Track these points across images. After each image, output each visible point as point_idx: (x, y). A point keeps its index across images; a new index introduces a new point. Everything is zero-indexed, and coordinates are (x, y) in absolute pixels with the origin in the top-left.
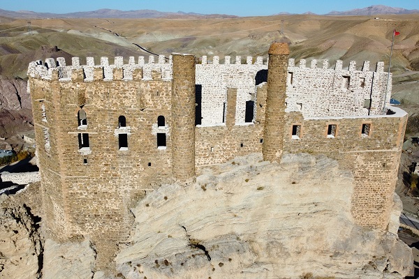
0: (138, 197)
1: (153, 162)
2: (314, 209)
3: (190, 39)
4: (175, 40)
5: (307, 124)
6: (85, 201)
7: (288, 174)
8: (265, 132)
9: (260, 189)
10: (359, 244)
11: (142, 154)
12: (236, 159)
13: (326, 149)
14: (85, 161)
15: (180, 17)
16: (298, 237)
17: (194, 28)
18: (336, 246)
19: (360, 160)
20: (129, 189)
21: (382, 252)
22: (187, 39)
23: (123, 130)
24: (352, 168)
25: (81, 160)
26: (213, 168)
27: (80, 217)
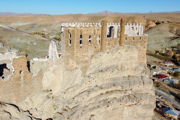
0: (93, 56)
1: (96, 47)
2: (131, 58)
3: (34, 24)
4: (28, 25)
5: (128, 37)
6: (80, 58)
7: (125, 49)
8: (120, 39)
9: (119, 53)
10: (140, 67)
11: (94, 45)
12: (114, 46)
13: (132, 43)
14: (81, 47)
15: (25, 15)
16: (128, 65)
17: (35, 20)
18: (135, 68)
19: (139, 46)
20: (90, 54)
21: (145, 69)
22: (33, 25)
23: (90, 39)
24: (138, 48)
25: (80, 47)
26: (109, 48)
27: (78, 63)
